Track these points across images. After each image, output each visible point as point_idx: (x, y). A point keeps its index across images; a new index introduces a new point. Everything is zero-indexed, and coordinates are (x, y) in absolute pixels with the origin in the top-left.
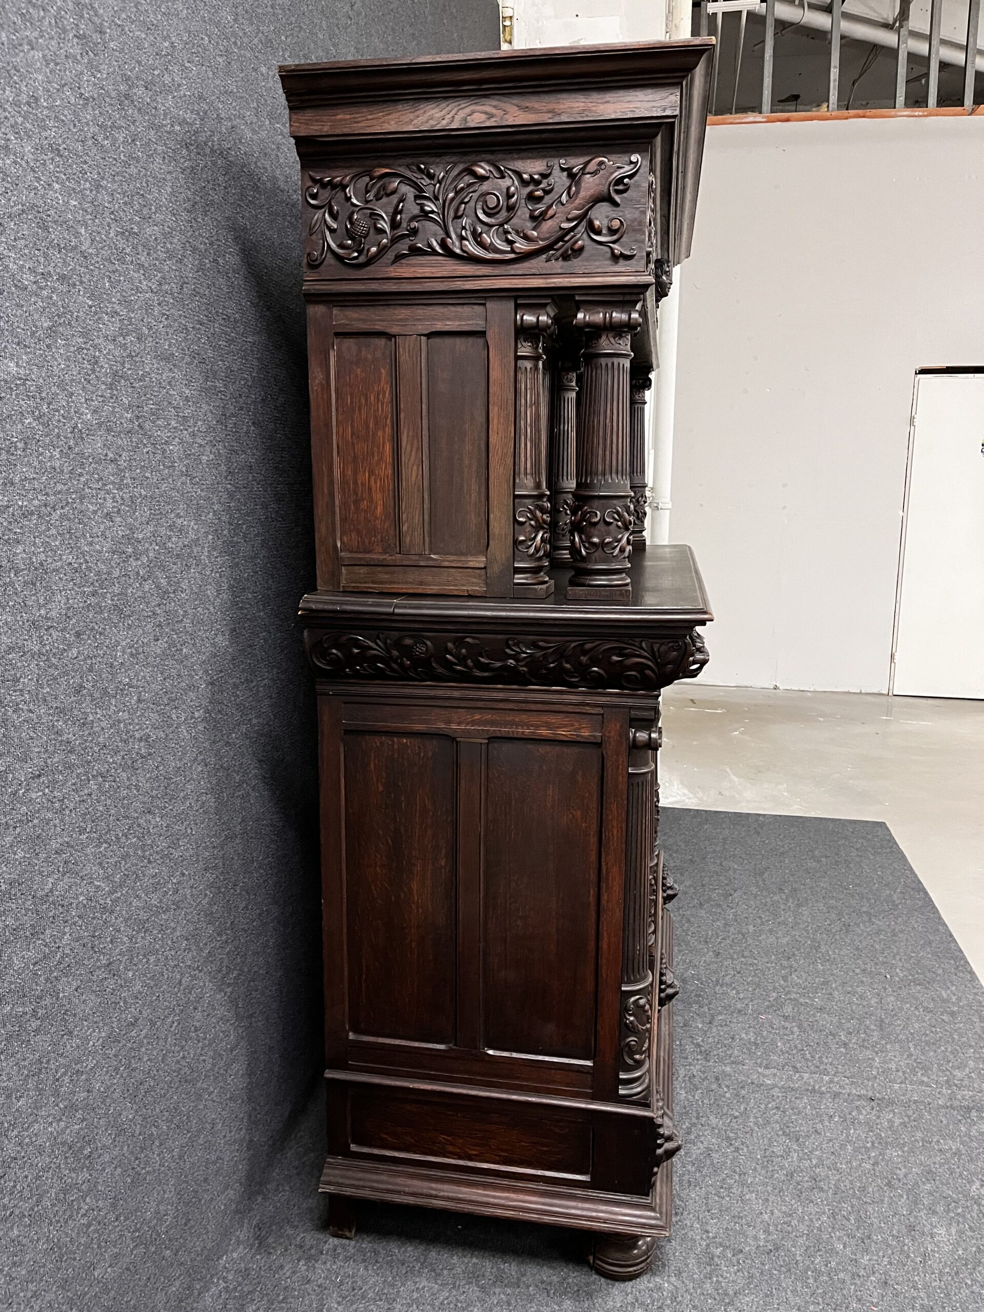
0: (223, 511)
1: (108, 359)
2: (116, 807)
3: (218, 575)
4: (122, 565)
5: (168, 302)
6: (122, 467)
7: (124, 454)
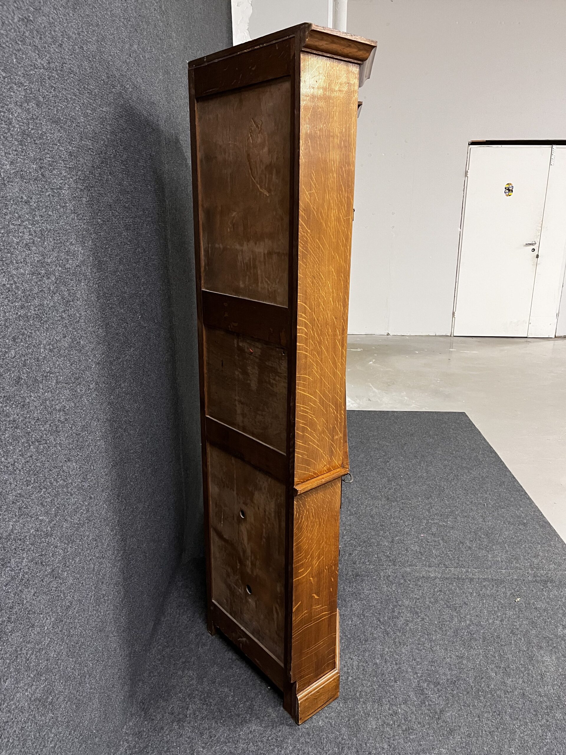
0: (97, 239)
1: (18, 121)
2: (48, 461)
3: (97, 286)
4: (39, 283)
5: (54, 77)
6: (33, 208)
7: (34, 197)
